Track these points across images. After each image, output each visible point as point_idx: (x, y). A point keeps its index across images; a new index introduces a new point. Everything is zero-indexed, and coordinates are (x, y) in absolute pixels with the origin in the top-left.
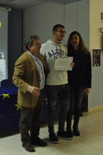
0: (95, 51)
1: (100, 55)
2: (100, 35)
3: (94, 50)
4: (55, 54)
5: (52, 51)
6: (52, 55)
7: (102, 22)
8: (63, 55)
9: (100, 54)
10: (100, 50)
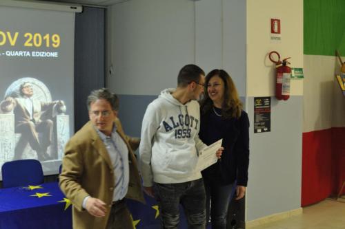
0: (259, 101)
1: (270, 108)
2: (268, 66)
3: (256, 99)
4: (178, 125)
5: (172, 118)
6: (171, 129)
7: (272, 38)
8: (192, 126)
9: (270, 105)
10: (269, 98)
